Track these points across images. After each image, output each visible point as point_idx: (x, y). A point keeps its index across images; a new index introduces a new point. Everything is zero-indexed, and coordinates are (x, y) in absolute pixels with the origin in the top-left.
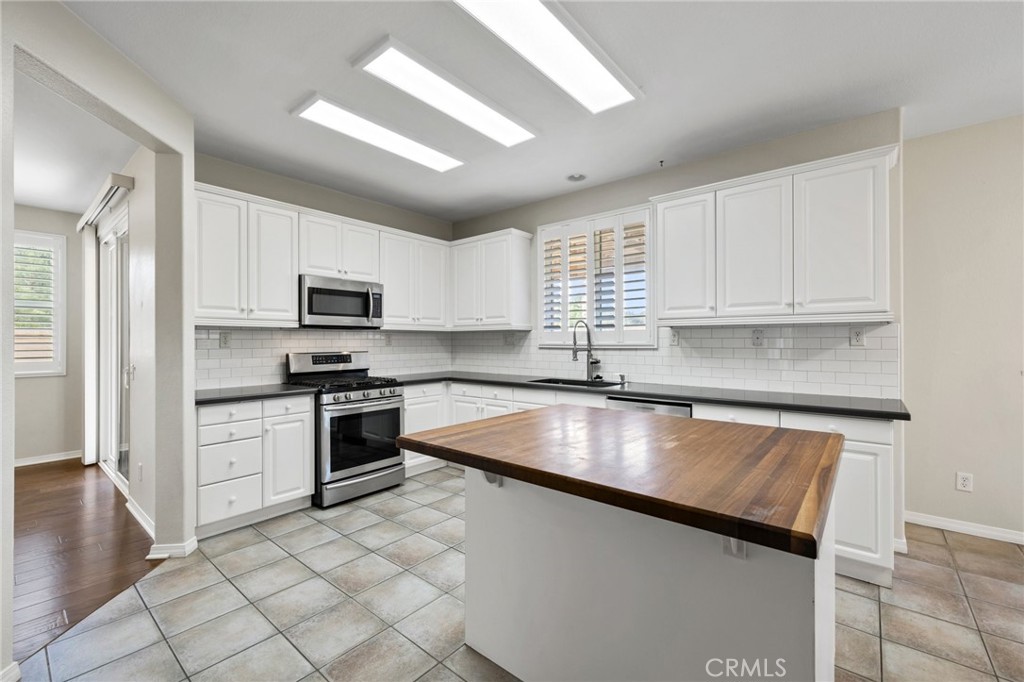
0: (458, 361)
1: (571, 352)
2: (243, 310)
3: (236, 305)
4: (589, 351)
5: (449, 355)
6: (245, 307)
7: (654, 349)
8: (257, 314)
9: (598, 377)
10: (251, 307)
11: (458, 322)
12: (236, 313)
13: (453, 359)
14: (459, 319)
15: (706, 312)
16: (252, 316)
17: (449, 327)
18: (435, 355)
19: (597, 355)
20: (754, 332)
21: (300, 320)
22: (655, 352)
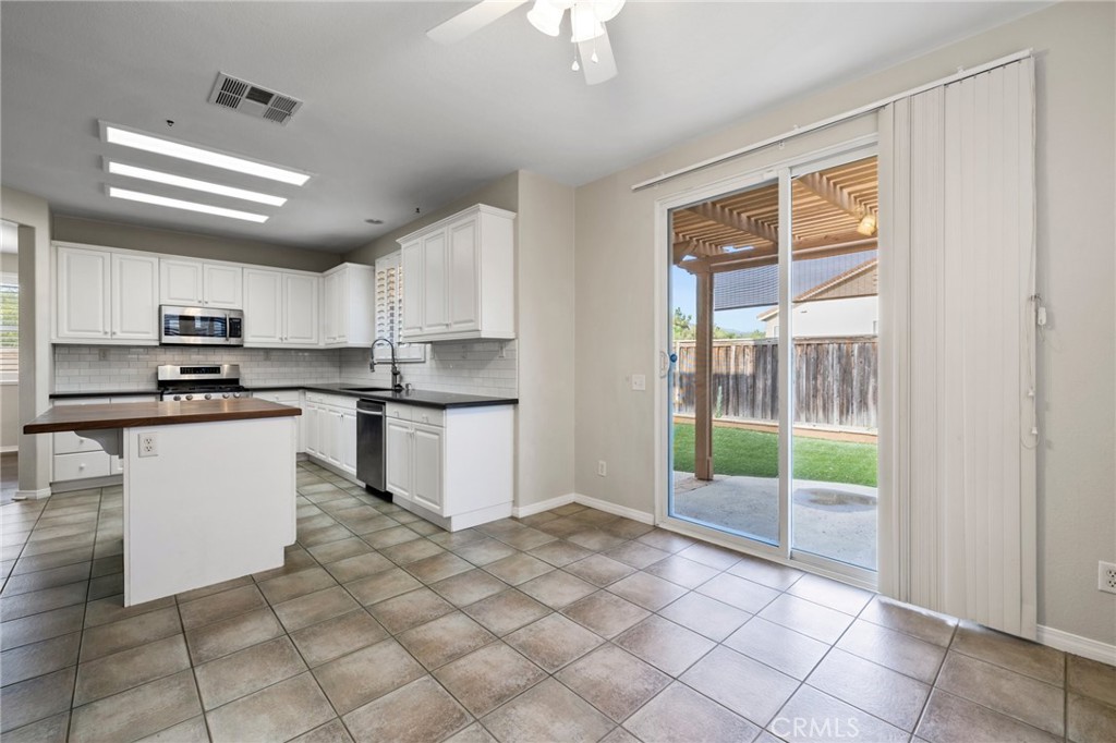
2: (106, 333)
3: (101, 329)
4: (393, 364)
5: (338, 370)
6: (108, 330)
8: (119, 335)
10: (114, 330)
12: (101, 335)
13: (340, 372)
16: (114, 337)
17: (322, 345)
18: (320, 369)
19: (398, 367)
21: (160, 339)
22: (424, 364)
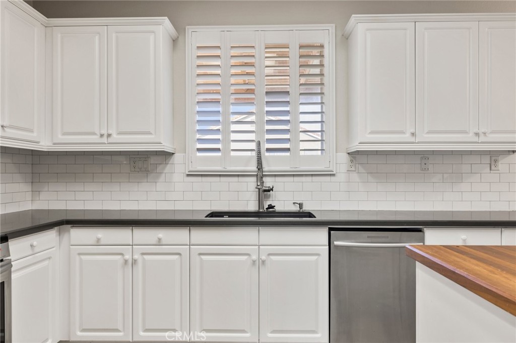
0: (43, 196)
1: (254, 179)
7: (331, 175)
9: (271, 207)
11: (61, 138)
14: (64, 134)
15: (407, 137)
19: (268, 182)
20: (422, 158)
22: (332, 178)
